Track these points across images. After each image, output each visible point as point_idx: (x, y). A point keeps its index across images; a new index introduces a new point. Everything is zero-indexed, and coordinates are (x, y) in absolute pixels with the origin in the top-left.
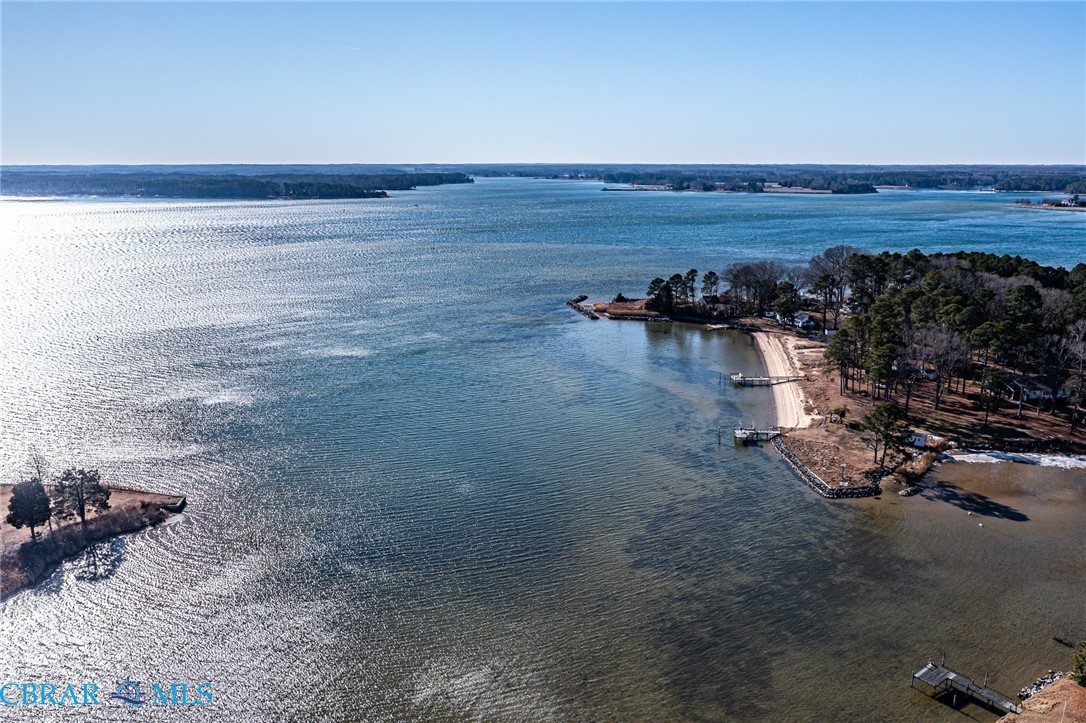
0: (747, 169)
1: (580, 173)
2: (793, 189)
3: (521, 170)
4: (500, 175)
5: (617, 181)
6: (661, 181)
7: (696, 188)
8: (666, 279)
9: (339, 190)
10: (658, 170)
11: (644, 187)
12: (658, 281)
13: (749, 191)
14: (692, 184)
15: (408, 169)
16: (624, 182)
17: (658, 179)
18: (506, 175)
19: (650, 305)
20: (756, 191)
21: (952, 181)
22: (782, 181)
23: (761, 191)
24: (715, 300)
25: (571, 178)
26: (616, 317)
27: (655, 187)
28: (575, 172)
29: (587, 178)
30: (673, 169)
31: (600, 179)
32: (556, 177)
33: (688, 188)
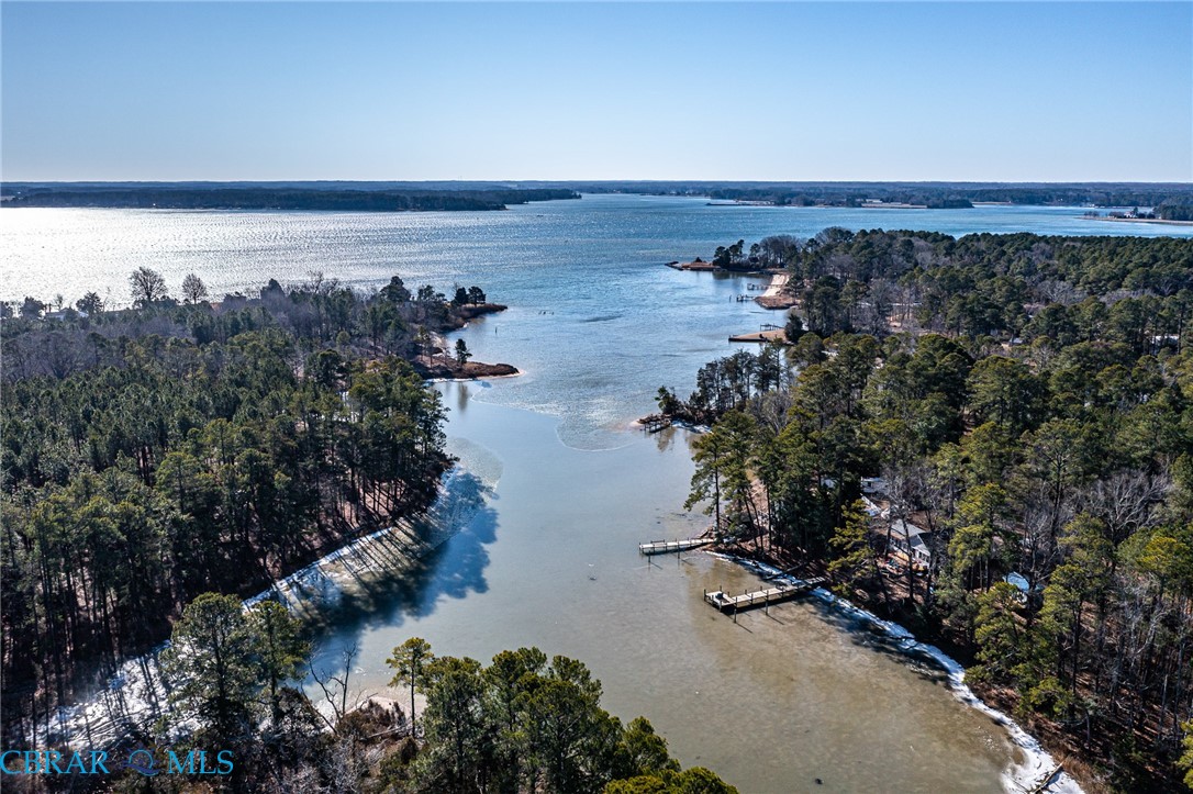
0: (858, 187)
1: (687, 189)
2: (893, 204)
3: (627, 187)
4: (606, 192)
5: (723, 198)
6: (767, 197)
7: (797, 204)
8: (727, 247)
9: (462, 202)
10: (767, 187)
11: (747, 202)
12: (721, 248)
13: (848, 206)
14: (794, 199)
15: (509, 186)
16: (730, 198)
17: (764, 195)
18: (612, 192)
19: (715, 263)
20: (854, 206)
21: (1059, 197)
22: (884, 197)
23: (860, 206)
24: (755, 260)
25: (678, 194)
26: (693, 269)
27: (759, 203)
28: (682, 189)
29: (694, 194)
30: (785, 186)
31: (706, 195)
32: (663, 193)
33: (789, 203)
